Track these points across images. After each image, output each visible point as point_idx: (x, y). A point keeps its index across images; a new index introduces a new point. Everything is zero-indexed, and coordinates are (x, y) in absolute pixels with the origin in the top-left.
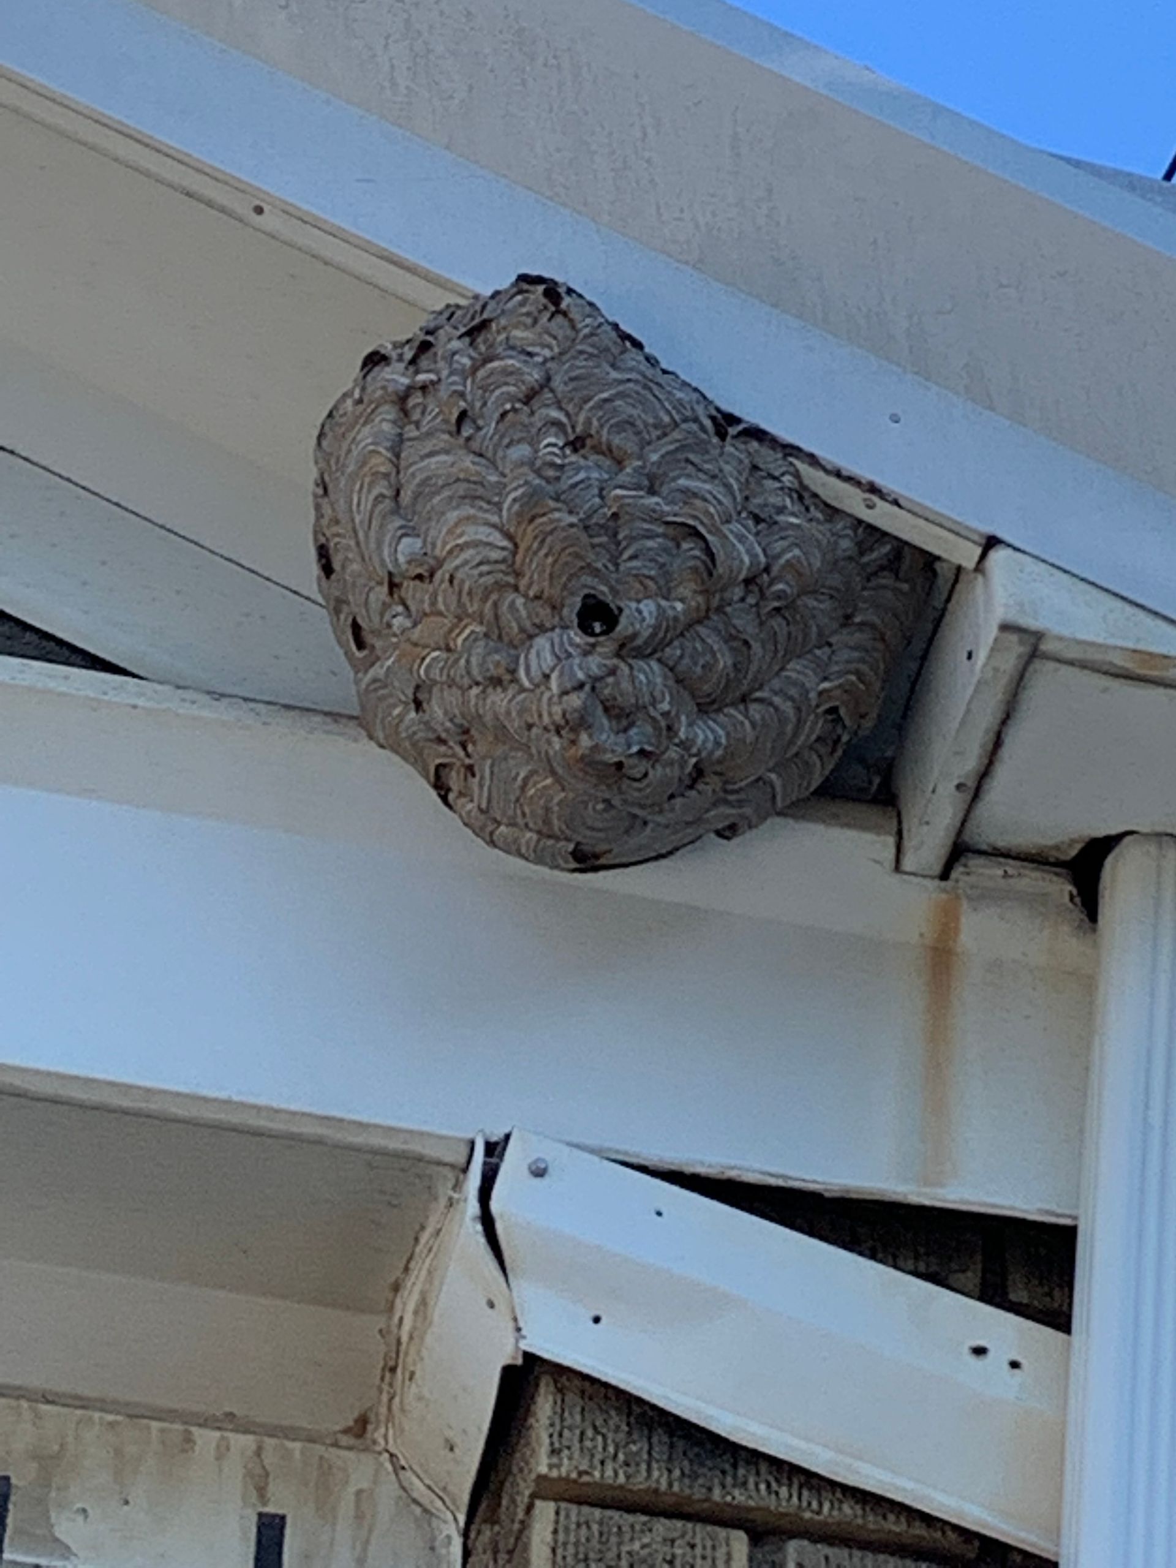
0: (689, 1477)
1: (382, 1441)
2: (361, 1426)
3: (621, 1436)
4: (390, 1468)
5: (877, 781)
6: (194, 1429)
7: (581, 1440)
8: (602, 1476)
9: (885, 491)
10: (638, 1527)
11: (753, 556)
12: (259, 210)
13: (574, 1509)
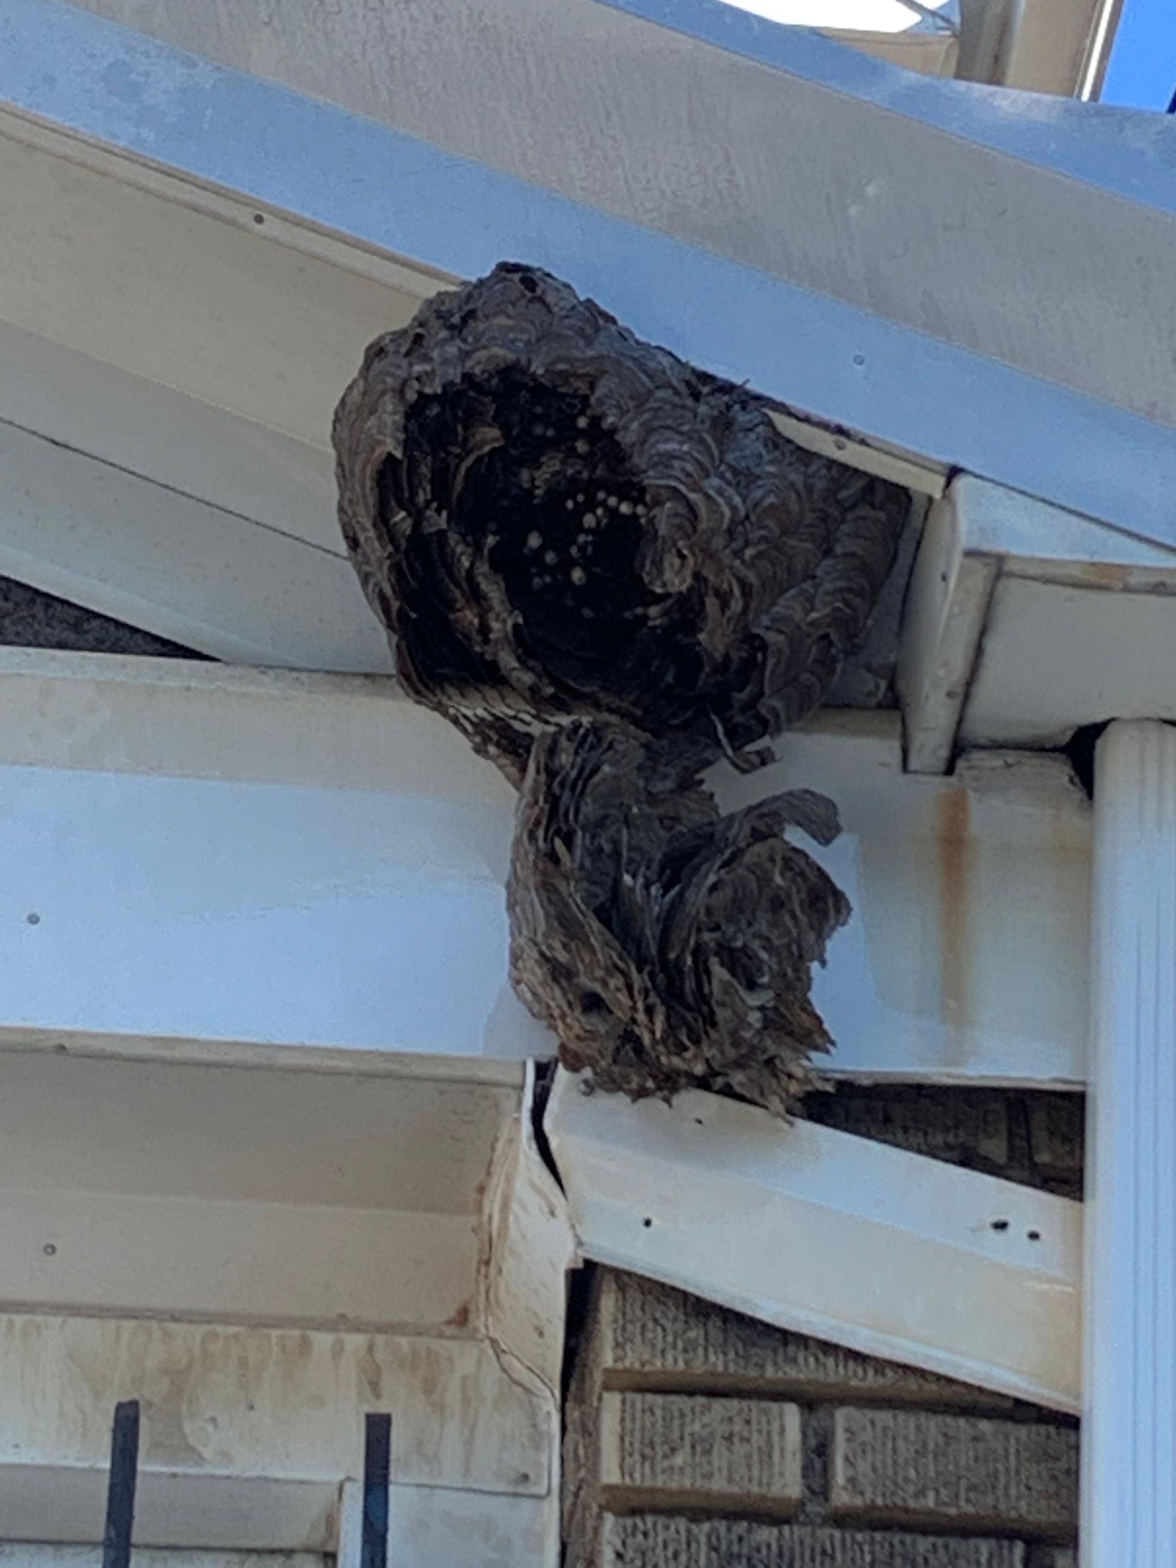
0: (744, 1357)
1: (483, 1330)
2: (463, 1317)
3: (680, 1325)
4: (491, 1352)
5: (883, 684)
6: (309, 1333)
7: (643, 1334)
8: (663, 1365)
9: (852, 432)
10: (697, 1410)
11: (734, 509)
12: (259, 219)
13: (638, 1397)
